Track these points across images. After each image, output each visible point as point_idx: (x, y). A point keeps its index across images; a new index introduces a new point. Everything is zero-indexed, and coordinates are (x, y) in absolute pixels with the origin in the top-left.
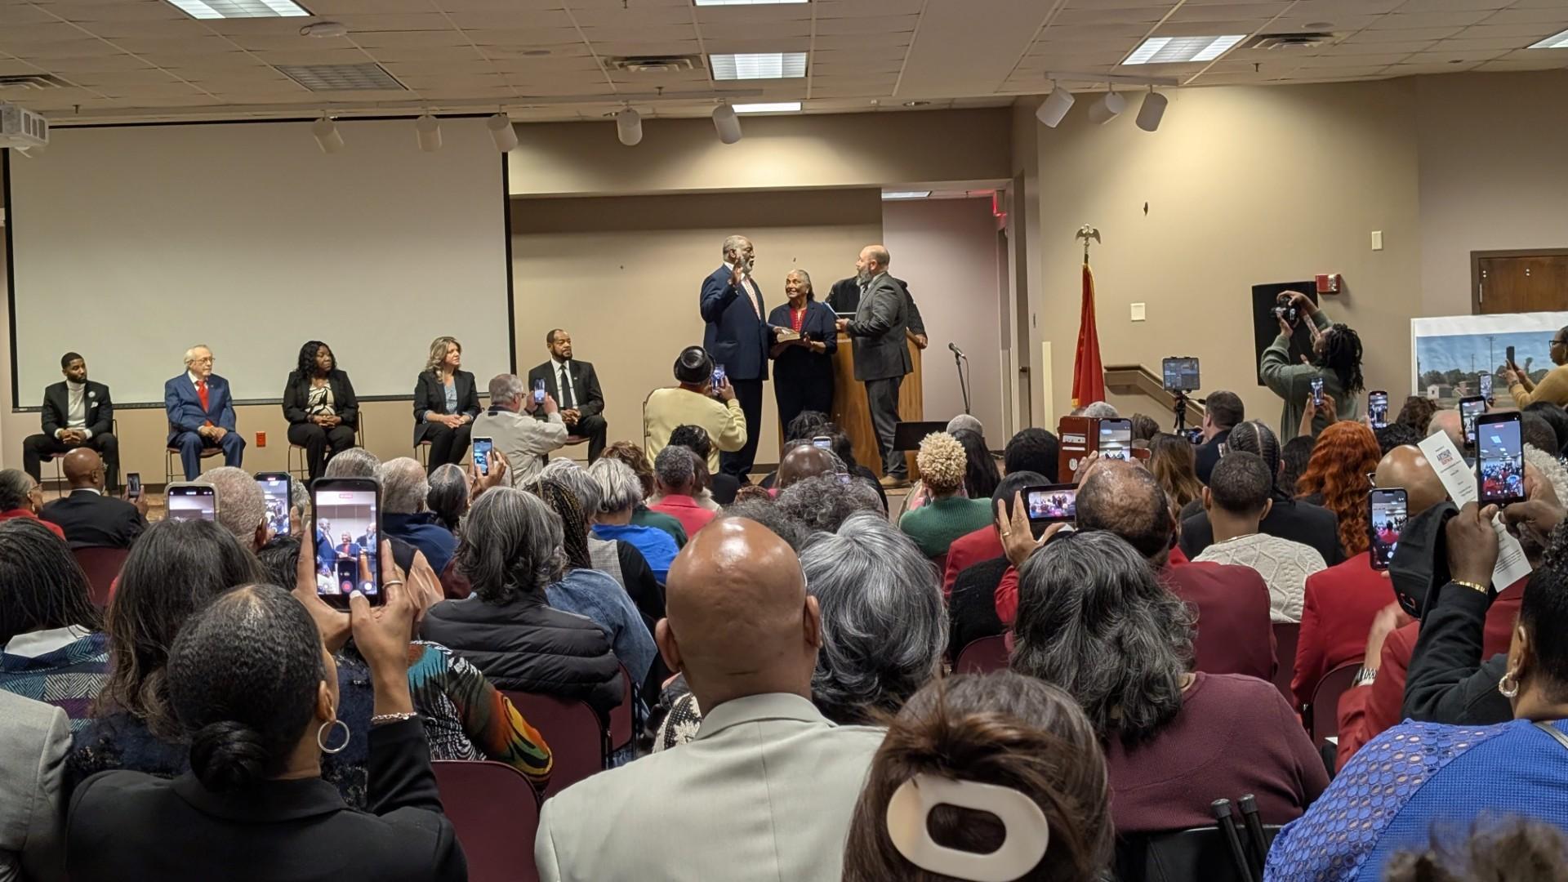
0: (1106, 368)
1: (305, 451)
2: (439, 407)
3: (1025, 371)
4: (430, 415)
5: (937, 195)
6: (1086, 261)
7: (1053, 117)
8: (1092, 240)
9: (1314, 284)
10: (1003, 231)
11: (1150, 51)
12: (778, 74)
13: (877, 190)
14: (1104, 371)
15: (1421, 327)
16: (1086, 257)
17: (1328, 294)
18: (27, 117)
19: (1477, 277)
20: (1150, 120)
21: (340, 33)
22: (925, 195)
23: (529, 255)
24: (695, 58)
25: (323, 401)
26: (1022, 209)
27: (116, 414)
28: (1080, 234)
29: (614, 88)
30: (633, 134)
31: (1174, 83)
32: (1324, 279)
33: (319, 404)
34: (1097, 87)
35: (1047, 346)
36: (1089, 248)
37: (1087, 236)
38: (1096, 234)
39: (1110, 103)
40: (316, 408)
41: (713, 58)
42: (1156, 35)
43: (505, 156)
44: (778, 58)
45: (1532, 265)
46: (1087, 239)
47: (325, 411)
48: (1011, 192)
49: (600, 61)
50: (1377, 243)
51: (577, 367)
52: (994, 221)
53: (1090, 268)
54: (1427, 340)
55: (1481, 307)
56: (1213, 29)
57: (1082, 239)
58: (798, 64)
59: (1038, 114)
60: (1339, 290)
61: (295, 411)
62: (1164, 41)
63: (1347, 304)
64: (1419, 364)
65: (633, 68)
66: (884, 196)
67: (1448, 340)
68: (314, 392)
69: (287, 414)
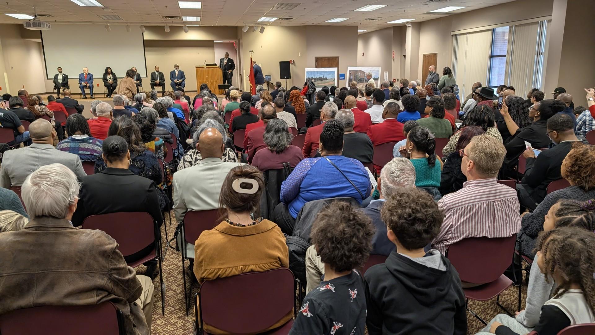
1: (107, 88)
3: (240, 75)
5: (224, 42)
6: (251, 56)
7: (245, 30)
8: (252, 52)
9: (289, 62)
10: (236, 49)
11: (262, 19)
12: (195, 20)
13: (213, 41)
15: (307, 70)
17: (292, 63)
18: (46, 24)
19: (316, 62)
20: (262, 31)
21: (110, 10)
22: (222, 42)
23: (148, 51)
24: (180, 17)
25: (110, 79)
26: (239, 44)
27: (69, 80)
28: (250, 51)
29: (164, 21)
30: (168, 30)
31: (266, 25)
32: (291, 61)
34: (252, 25)
35: (244, 71)
36: (251, 54)
37: (251, 52)
38: (253, 51)
39: (255, 28)
41: (183, 17)
42: (264, 17)
43: (143, 34)
44: (195, 18)
45: (325, 59)
48: (237, 42)
49: (161, 17)
50: (300, 55)
51: (160, 73)
52: (234, 46)
54: (308, 72)
55: (316, 67)
56: (273, 17)
58: (199, 19)
59: (243, 30)
60: (294, 63)
61: (105, 81)
62: (264, 18)
63: (295, 65)
64: (306, 77)
65: (168, 18)
66: (215, 42)
67: (311, 72)
68: (108, 77)
69: (103, 81)
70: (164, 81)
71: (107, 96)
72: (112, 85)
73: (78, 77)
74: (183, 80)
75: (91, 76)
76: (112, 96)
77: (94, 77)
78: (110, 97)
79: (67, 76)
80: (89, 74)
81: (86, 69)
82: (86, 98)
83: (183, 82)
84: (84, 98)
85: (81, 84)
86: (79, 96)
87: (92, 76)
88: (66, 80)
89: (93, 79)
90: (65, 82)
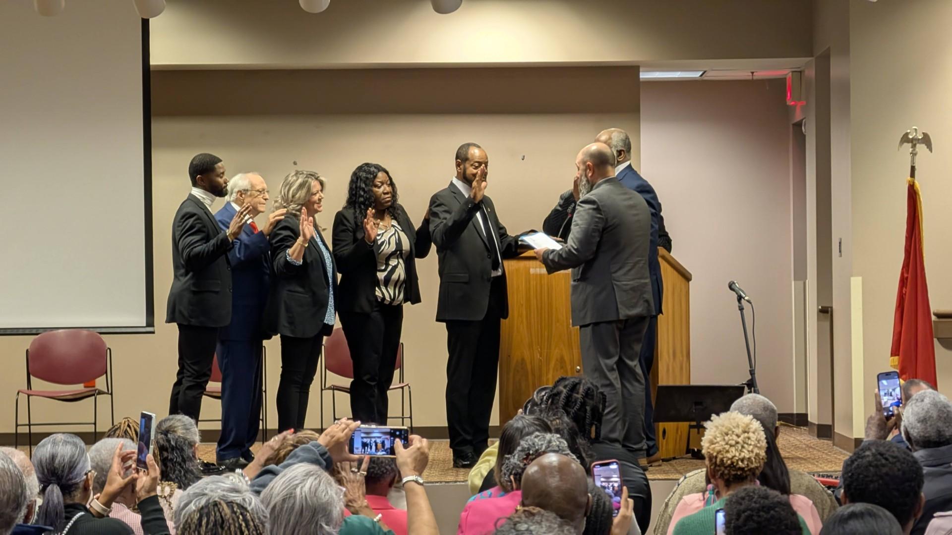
0: (935, 314)
3: (826, 312)
5: (712, 75)
6: (913, 175)
8: (921, 148)
10: (798, 125)
14: (933, 318)
16: (913, 169)
22: (696, 75)
28: (905, 139)
35: (856, 283)
36: (917, 158)
37: (914, 142)
38: (926, 140)
43: (145, 24)
46: (914, 146)
48: (811, 73)
52: (787, 111)
53: (918, 185)
57: (908, 147)
66: (644, 75)
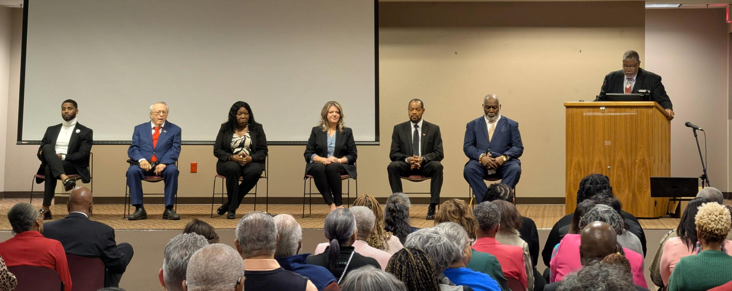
1: (225, 180)
2: (323, 153)
4: (316, 157)
23: (391, 42)
25: (242, 145)
27: (94, 149)
33: (239, 147)
40: (236, 150)
47: (242, 152)
51: (426, 126)
61: (223, 152)
68: (237, 138)
69: (216, 154)
70: (441, 157)
71: (221, 212)
72: (247, 170)
73: (129, 137)
74: (515, 157)
75: (173, 132)
76: (238, 212)
77: (184, 137)
78: (232, 216)
79: (90, 132)
80: (169, 125)
81: (160, 107)
82: (143, 216)
83: (514, 165)
84: (135, 219)
85: (133, 162)
86: (119, 210)
87: (179, 134)
88: (83, 147)
89: (180, 143)
90: (77, 155)
